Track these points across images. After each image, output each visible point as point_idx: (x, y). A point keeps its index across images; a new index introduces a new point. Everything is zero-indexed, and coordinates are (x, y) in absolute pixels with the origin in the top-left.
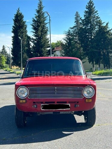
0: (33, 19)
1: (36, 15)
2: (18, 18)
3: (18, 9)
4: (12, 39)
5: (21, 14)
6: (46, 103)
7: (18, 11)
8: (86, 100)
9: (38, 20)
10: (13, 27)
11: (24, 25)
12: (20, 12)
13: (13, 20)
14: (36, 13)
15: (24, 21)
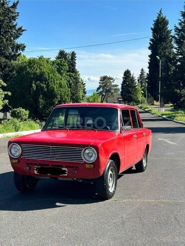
0: (175, 27)
1: (180, 20)
2: (158, 26)
3: (160, 12)
4: (149, 59)
5: (164, 19)
6: (40, 165)
7: (160, 15)
8: (86, 165)
9: (183, 28)
10: (152, 40)
11: (167, 36)
12: (163, 15)
13: (152, 29)
14: (181, 18)
15: (168, 29)
